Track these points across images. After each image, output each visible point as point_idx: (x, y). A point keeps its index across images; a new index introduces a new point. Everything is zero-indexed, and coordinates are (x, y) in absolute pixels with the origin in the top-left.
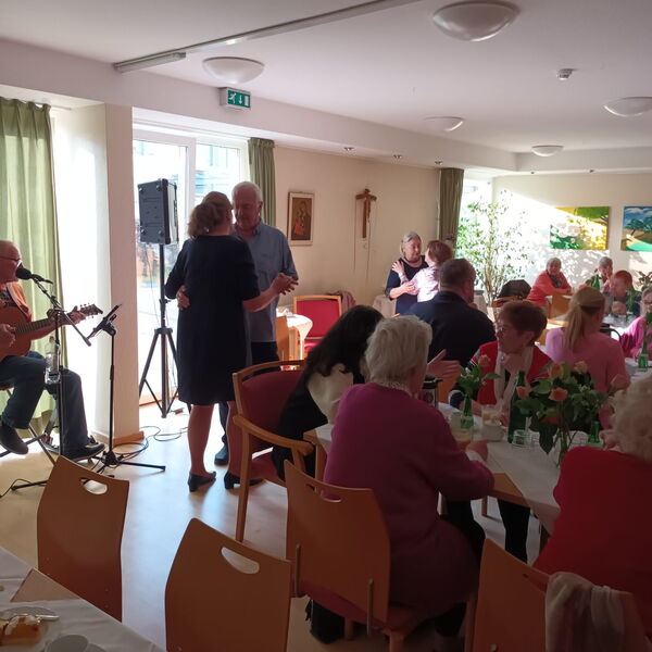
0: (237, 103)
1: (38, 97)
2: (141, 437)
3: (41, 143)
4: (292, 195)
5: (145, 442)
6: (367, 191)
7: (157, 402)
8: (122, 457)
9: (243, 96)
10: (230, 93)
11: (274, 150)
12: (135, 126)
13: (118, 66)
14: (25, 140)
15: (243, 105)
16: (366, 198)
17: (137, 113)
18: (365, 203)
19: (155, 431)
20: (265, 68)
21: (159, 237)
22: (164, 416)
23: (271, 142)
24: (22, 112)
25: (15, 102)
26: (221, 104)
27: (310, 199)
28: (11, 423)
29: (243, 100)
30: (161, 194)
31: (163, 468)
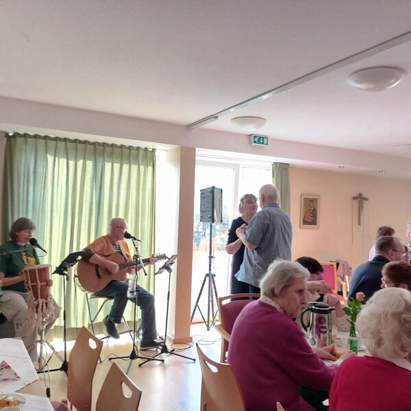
0: (259, 143)
1: (150, 145)
2: (190, 340)
3: (150, 168)
4: (303, 197)
5: (191, 344)
6: (360, 195)
7: (205, 322)
8: (173, 350)
9: (263, 138)
10: (255, 137)
11: (289, 169)
12: (197, 158)
13: (189, 127)
14: (142, 168)
15: (263, 143)
16: (360, 199)
17: (199, 151)
18: (359, 203)
19: (200, 338)
20: (267, 121)
21: (209, 219)
22: (208, 330)
23: (288, 164)
24: (141, 153)
25: (138, 148)
26: (250, 144)
27: (316, 200)
28: (112, 320)
29: (263, 140)
30: (210, 194)
31: (194, 360)
